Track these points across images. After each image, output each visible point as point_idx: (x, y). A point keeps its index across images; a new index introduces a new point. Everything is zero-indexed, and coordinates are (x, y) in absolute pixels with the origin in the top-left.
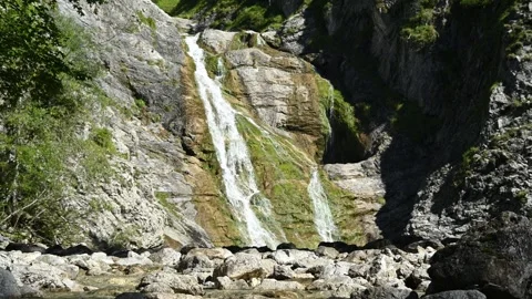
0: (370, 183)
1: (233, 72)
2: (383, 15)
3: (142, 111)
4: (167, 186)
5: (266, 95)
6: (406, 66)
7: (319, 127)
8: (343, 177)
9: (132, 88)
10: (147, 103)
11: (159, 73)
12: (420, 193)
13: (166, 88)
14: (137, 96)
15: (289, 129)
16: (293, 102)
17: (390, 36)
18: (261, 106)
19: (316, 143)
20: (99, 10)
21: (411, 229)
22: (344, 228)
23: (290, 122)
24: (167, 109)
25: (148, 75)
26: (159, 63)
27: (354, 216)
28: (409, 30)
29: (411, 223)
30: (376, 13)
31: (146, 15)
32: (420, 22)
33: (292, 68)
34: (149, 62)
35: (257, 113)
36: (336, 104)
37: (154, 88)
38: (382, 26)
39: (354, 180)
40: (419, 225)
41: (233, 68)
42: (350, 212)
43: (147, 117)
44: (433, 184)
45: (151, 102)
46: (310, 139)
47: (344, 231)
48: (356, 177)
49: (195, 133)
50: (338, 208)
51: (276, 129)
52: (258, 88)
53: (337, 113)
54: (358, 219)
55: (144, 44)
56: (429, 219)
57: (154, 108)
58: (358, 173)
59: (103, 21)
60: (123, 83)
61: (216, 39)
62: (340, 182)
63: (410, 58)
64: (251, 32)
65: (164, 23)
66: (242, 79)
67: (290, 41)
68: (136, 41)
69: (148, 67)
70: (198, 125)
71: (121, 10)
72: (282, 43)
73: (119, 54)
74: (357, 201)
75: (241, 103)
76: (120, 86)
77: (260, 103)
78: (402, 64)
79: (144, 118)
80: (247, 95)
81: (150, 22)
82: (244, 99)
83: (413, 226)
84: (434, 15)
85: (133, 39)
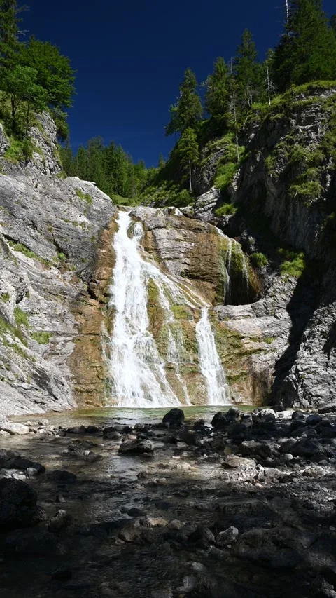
0: (258, 323)
1: (149, 233)
2: (273, 180)
3: (62, 262)
4: (54, 325)
5: (174, 250)
6: (294, 220)
7: (219, 275)
8: (231, 317)
9: (55, 243)
10: (67, 256)
11: (81, 231)
12: (306, 332)
13: (85, 243)
14: (59, 250)
15: (191, 277)
16: (196, 255)
17: (279, 196)
18: (168, 259)
19: (215, 289)
20: (39, 185)
21: (297, 371)
22: (229, 367)
23: (192, 271)
24: (83, 261)
25: (71, 233)
26: (82, 224)
27: (241, 355)
28: (296, 187)
29: (297, 364)
30: (268, 180)
31: (84, 192)
32: (305, 179)
33: (198, 229)
34: (74, 223)
35: (165, 264)
36: (233, 255)
37: (73, 243)
38: (273, 190)
39: (243, 321)
40: (305, 367)
41: (150, 230)
42: (237, 351)
43: (65, 267)
44: (320, 322)
45: (70, 255)
46: (209, 285)
47: (229, 371)
48: (246, 317)
49: (100, 279)
50: (224, 347)
51: (180, 277)
52: (167, 245)
53: (234, 263)
54: (245, 358)
55: (73, 210)
56: (316, 360)
57: (73, 260)
58: (247, 314)
59: (41, 192)
60: (49, 240)
61: (144, 212)
62: (229, 322)
63: (298, 212)
64: (172, 208)
65: (101, 200)
66: (155, 237)
67: (201, 212)
68: (66, 207)
69: (73, 227)
70: (104, 272)
71: (59, 186)
72: (195, 214)
73: (48, 216)
74: (244, 341)
75: (151, 256)
76: (46, 242)
77: (168, 256)
78: (290, 218)
79: (62, 268)
80: (158, 251)
81: (87, 197)
82: (154, 253)
83: (299, 367)
84: (319, 172)
85: (63, 206)
